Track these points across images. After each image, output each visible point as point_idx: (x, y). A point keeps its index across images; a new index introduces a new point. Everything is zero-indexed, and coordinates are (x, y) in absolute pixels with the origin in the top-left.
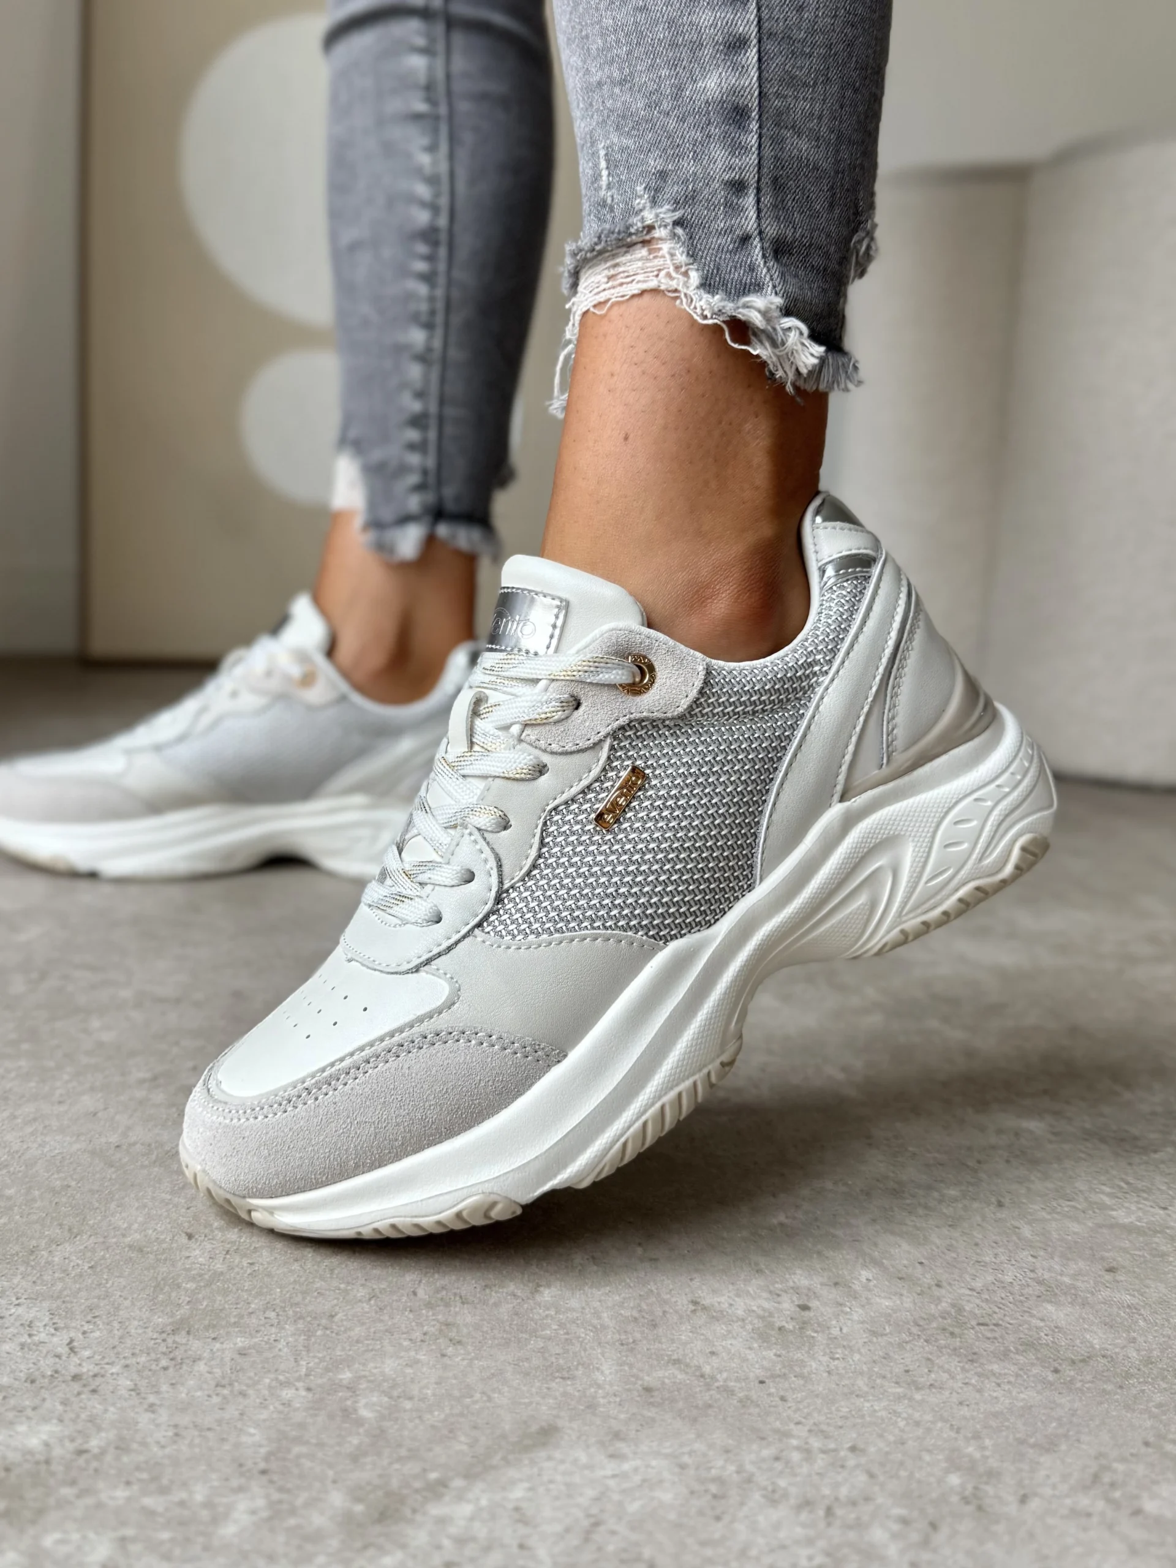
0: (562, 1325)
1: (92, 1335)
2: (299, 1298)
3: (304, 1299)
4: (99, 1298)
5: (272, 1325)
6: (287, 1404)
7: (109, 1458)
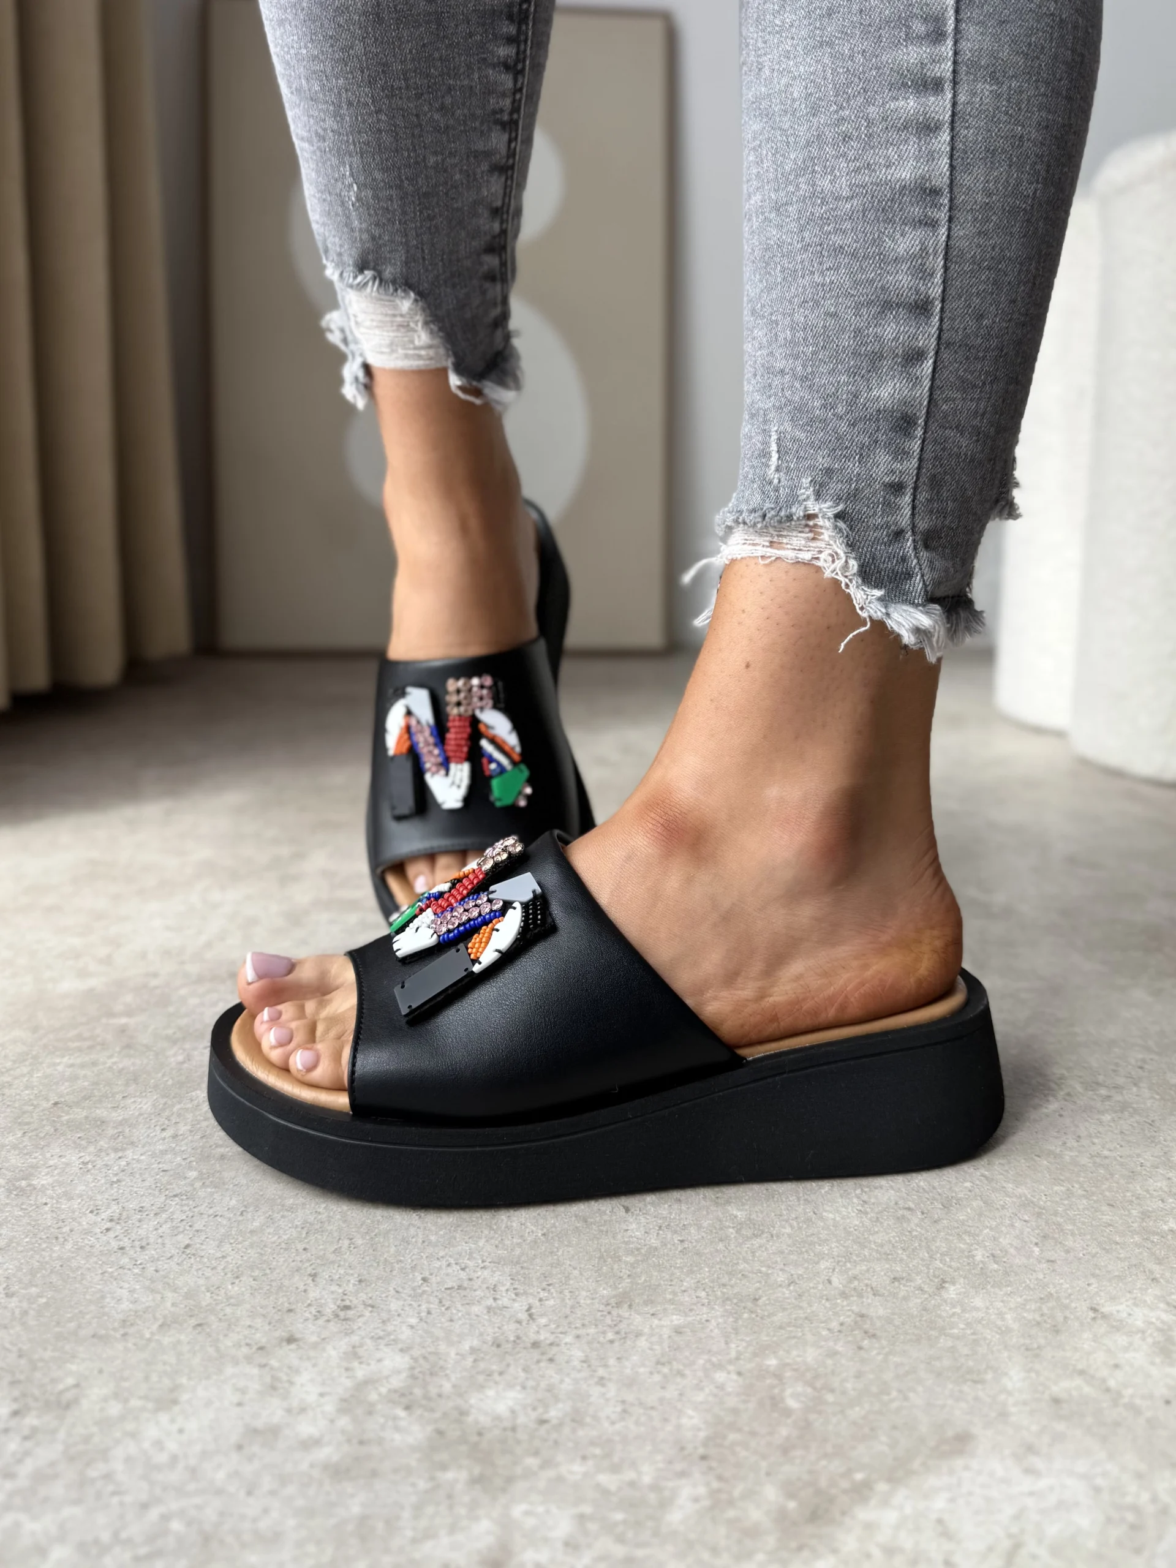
0: (968, 1325)
1: (547, 1302)
2: (725, 1280)
3: (730, 1280)
4: (552, 1265)
5: (703, 1305)
6: (721, 1387)
7: (566, 1430)
